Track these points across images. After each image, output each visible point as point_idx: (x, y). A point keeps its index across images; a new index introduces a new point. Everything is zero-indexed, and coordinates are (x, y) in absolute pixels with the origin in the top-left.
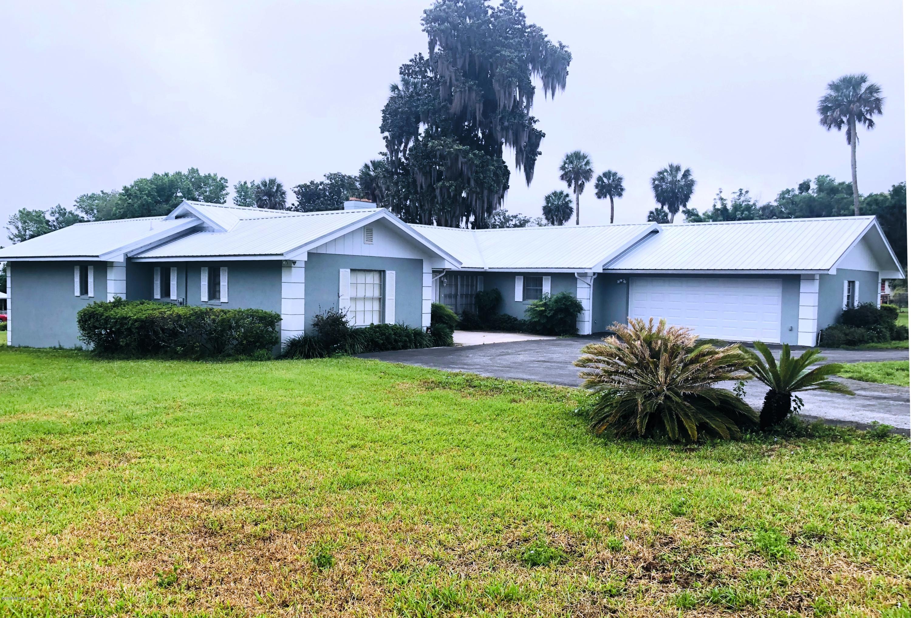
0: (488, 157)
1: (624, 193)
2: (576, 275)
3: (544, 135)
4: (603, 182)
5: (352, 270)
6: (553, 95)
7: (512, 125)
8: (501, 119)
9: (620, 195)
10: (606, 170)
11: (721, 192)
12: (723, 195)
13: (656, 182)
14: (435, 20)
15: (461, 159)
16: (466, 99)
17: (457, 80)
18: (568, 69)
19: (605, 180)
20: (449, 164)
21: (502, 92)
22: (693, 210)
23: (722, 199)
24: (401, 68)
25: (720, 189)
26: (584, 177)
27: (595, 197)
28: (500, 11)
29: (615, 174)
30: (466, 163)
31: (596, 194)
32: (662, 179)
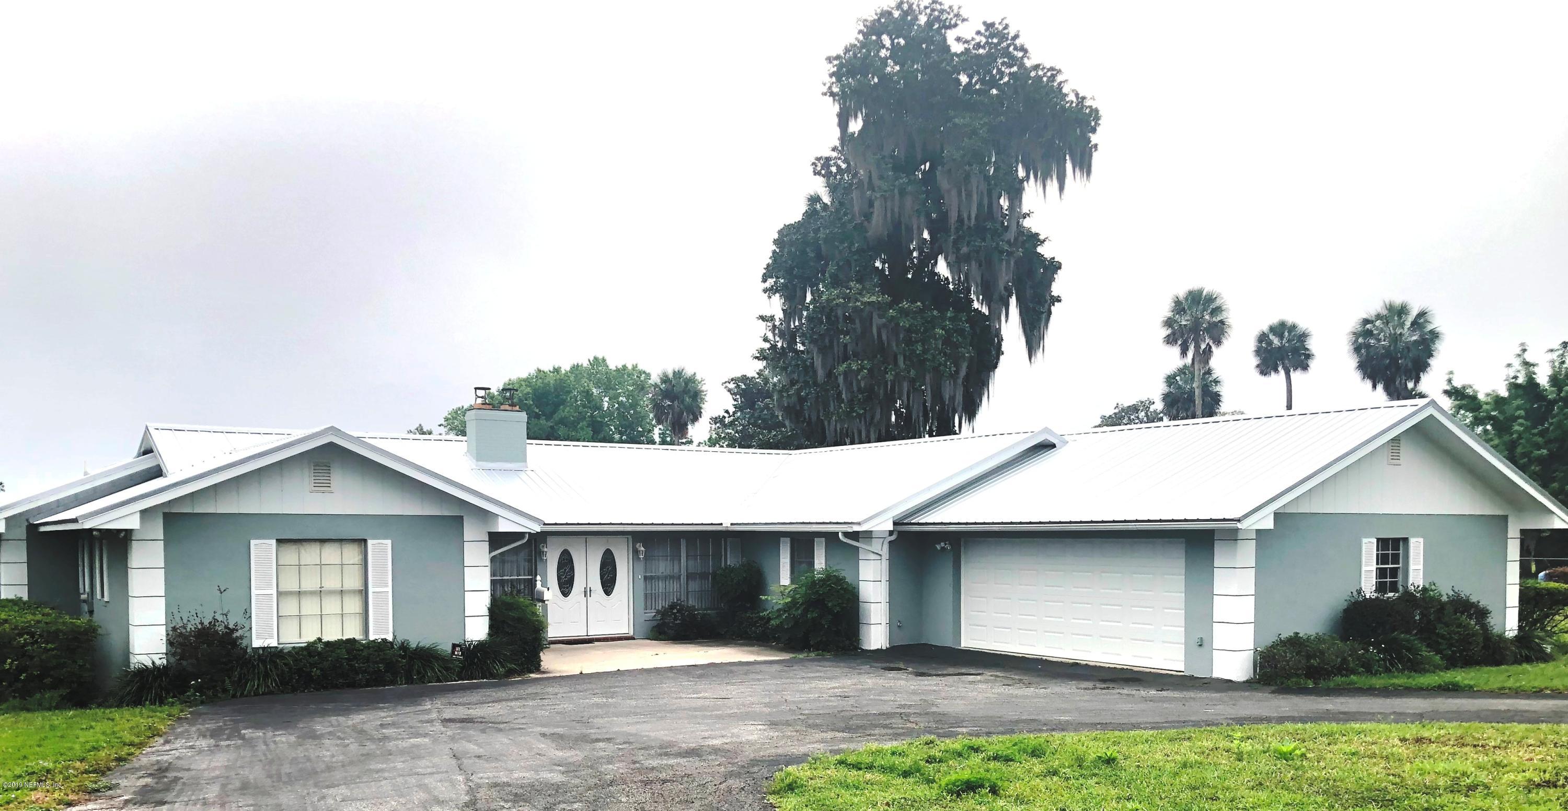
0: (935, 313)
1: (1313, 364)
2: (840, 534)
3: (1059, 266)
4: (1270, 343)
5: (279, 541)
6: (1061, 188)
7: (978, 252)
8: (955, 242)
9: (1305, 367)
10: (1274, 320)
11: (1524, 350)
12: (1529, 357)
13: (1360, 340)
14: (851, 73)
15: (877, 321)
16: (896, 210)
17: (881, 177)
18: (1094, 139)
19: (1276, 342)
20: (859, 331)
21: (954, 193)
22: (1464, 387)
23: (1526, 364)
24: (814, 164)
25: (1522, 344)
26: (1211, 337)
27: (1256, 374)
28: (978, 46)
29: (1294, 327)
30: (884, 325)
31: (1258, 366)
32: (1368, 334)
